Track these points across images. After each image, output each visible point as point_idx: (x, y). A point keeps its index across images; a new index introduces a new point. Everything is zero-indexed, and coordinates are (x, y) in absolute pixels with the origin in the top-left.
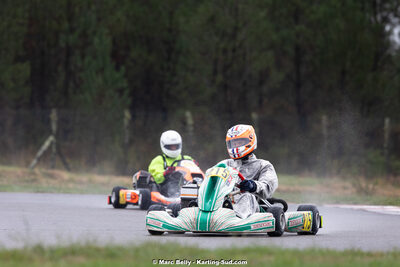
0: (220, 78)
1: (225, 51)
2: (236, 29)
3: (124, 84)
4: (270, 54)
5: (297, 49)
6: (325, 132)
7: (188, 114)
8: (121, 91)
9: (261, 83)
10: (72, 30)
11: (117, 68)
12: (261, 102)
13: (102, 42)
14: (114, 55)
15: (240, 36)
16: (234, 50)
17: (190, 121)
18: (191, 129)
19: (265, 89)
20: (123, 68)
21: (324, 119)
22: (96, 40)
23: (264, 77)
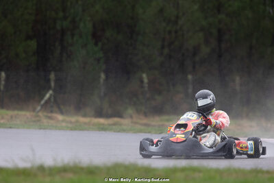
0: (166, 51)
1: (170, 32)
2: (177, 17)
3: (101, 55)
4: (201, 35)
5: (219, 31)
6: (238, 88)
7: (144, 76)
8: (98, 60)
9: (195, 54)
10: (65, 18)
11: (96, 44)
12: (194, 67)
13: (86, 26)
14: (94, 35)
15: (180, 22)
16: (176, 32)
17: (146, 80)
18: (146, 85)
19: (197, 59)
20: (100, 44)
21: (238, 79)
22: (82, 25)
23: (196, 50)
